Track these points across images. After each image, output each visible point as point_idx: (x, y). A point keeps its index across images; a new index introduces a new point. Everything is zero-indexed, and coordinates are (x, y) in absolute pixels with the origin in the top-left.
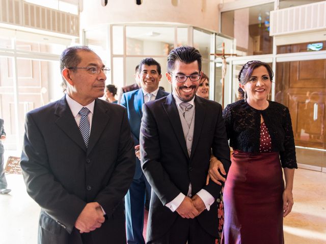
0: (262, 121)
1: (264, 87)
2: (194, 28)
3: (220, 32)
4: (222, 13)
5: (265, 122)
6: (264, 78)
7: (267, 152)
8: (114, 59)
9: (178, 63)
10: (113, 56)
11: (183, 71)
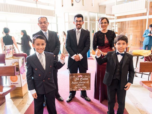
0: (105, 36)
1: (105, 26)
2: (90, 12)
3: (99, 12)
4: (99, 6)
5: (106, 36)
6: (105, 23)
7: (106, 45)
8: (66, 23)
9: (76, 18)
10: (65, 22)
11: (77, 20)
